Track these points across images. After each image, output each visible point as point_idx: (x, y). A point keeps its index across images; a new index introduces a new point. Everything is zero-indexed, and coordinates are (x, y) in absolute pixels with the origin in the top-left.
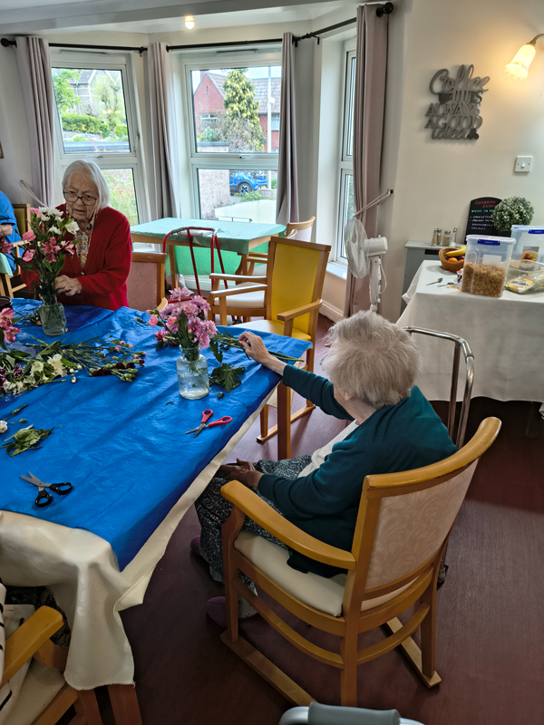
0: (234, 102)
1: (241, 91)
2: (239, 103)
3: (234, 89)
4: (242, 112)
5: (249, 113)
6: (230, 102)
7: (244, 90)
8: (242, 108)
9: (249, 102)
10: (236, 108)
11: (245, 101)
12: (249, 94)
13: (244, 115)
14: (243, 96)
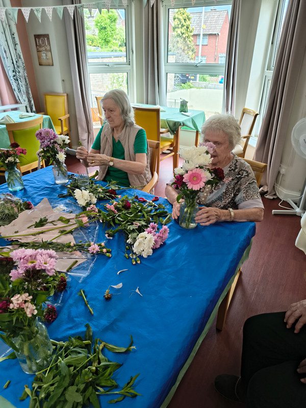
0: (178, 28)
1: (183, 21)
2: (181, 28)
3: (179, 19)
4: (183, 34)
5: (187, 35)
6: (176, 28)
7: (185, 20)
8: (183, 32)
9: (188, 28)
10: (179, 32)
11: (185, 27)
12: (188, 22)
13: (184, 36)
14: (184, 24)
